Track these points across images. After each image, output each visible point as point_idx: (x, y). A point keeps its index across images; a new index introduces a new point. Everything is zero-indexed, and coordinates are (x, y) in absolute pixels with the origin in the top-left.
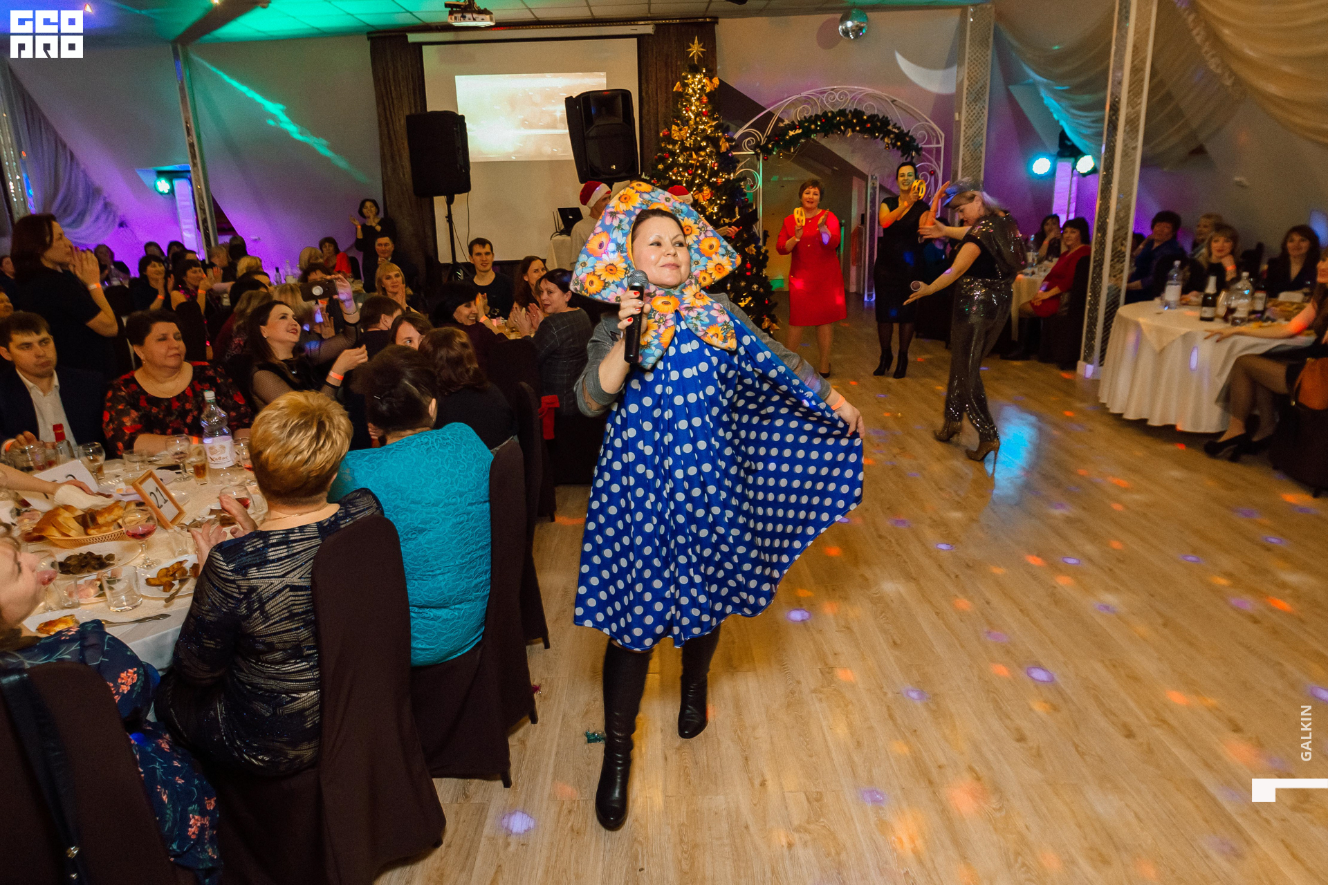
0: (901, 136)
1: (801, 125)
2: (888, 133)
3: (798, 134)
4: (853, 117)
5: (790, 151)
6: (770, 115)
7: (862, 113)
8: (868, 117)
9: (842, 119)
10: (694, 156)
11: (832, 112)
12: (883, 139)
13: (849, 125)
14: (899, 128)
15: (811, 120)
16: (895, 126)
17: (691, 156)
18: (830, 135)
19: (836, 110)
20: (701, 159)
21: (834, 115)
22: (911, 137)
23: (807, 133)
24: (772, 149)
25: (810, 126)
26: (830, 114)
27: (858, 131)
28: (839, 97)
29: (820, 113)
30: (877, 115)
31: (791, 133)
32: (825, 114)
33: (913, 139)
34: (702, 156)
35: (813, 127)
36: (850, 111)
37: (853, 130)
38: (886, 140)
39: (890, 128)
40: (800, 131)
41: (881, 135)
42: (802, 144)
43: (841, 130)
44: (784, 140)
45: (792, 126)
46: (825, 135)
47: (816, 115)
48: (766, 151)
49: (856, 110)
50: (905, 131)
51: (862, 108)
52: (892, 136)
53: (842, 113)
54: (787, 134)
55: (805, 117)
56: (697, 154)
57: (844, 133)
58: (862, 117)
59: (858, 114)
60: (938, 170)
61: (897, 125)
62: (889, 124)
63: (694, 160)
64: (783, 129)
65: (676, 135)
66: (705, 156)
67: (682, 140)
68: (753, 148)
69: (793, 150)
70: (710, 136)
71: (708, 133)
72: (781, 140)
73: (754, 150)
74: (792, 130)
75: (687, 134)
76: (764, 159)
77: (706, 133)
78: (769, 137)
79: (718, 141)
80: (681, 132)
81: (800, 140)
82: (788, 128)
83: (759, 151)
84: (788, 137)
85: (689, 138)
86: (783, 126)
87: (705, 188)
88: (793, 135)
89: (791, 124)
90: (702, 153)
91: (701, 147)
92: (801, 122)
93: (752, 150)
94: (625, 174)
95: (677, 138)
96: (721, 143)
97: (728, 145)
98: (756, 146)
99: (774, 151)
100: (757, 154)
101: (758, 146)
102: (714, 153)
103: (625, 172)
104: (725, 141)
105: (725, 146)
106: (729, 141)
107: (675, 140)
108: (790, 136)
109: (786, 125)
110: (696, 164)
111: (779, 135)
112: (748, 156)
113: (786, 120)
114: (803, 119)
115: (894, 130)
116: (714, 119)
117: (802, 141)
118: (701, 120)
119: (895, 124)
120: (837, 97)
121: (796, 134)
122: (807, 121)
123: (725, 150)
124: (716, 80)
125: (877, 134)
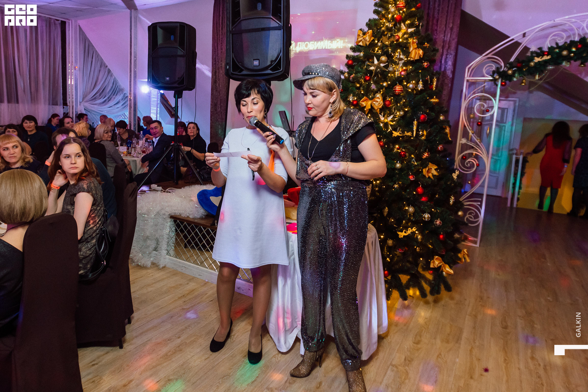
1: (550, 51)
3: (546, 62)
5: (534, 78)
6: (517, 44)
10: (376, 62)
17: (373, 62)
20: (382, 65)
23: (556, 59)
24: (513, 75)
25: (560, 52)
29: (576, 39)
31: (537, 60)
32: (583, 40)
35: (565, 53)
40: (549, 57)
42: (551, 71)
44: (528, 65)
45: (540, 53)
46: (582, 64)
47: (572, 42)
48: (506, 77)
54: (532, 59)
56: (378, 60)
63: (374, 66)
64: (528, 56)
65: (359, 39)
66: (387, 62)
67: (366, 44)
68: (492, 74)
69: (539, 77)
70: (400, 43)
71: (401, 40)
72: (525, 67)
73: (492, 76)
74: (538, 57)
75: (372, 38)
76: (501, 85)
77: (398, 40)
78: (511, 64)
79: (408, 48)
80: (365, 36)
81: (547, 66)
82: (534, 55)
83: (497, 77)
84: (532, 64)
85: (376, 45)
86: (529, 54)
87: (378, 96)
88: (539, 62)
89: (539, 51)
90: (383, 58)
91: (386, 53)
92: (551, 49)
93: (490, 75)
94: (269, 72)
95: (361, 44)
96: (411, 49)
97: (421, 52)
98: (494, 72)
99: (514, 77)
100: (495, 81)
101: (497, 71)
102: (403, 61)
103: (270, 69)
104: (418, 47)
105: (416, 53)
106: (424, 49)
107: (360, 46)
108: (536, 63)
109: (532, 53)
110: (376, 69)
111: (523, 62)
112: (485, 81)
113: (533, 48)
114: (555, 46)
116: (410, 26)
117: (550, 68)
118: (395, 26)
121: (543, 61)
122: (559, 47)
123: (417, 58)
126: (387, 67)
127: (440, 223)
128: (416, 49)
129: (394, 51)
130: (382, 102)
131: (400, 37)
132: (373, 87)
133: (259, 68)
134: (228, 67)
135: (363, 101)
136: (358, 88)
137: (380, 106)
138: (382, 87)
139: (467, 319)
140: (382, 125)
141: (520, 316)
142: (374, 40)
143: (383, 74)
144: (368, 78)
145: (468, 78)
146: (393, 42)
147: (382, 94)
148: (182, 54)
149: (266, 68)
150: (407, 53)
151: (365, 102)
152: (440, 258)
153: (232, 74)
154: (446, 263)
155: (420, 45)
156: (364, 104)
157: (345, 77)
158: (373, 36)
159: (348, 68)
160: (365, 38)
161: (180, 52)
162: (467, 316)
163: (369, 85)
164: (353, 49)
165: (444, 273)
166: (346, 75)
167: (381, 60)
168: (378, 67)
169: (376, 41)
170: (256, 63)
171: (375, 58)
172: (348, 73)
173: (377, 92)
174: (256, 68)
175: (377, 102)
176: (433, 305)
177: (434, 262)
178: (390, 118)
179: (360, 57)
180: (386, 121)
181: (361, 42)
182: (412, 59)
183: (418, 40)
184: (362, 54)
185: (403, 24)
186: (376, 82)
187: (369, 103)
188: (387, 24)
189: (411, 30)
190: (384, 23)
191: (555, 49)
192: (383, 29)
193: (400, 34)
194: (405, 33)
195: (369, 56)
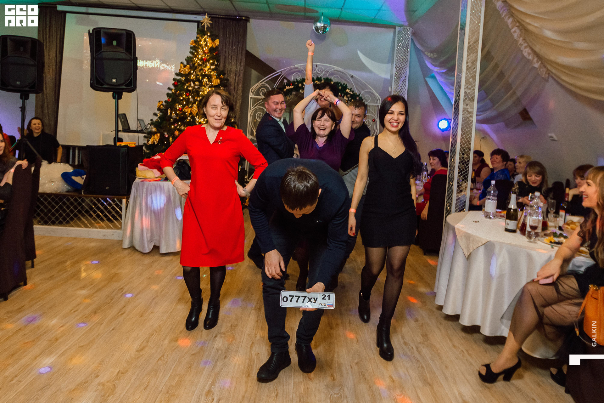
0: (354, 96)
1: (293, 83)
2: (347, 93)
3: (291, 89)
7: (331, 80)
8: (334, 83)
10: (192, 85)
12: (343, 97)
14: (352, 92)
15: (300, 81)
16: (350, 90)
17: (190, 85)
25: (298, 84)
28: (318, 71)
30: (340, 83)
31: (287, 88)
34: (197, 85)
35: (300, 85)
36: (324, 79)
38: (345, 98)
39: (348, 91)
40: (293, 87)
41: (343, 95)
45: (289, 84)
50: (357, 94)
51: (332, 78)
52: (349, 95)
55: (296, 79)
56: (194, 83)
61: (352, 90)
62: (347, 89)
63: (192, 87)
65: (181, 70)
66: (199, 85)
67: (186, 74)
70: (207, 74)
71: (207, 73)
74: (288, 86)
75: (189, 70)
77: (205, 73)
79: (211, 77)
80: (185, 68)
82: (286, 84)
84: (285, 90)
85: (192, 74)
87: (194, 106)
90: (197, 83)
91: (198, 80)
94: (125, 87)
95: (182, 72)
96: (213, 79)
97: (219, 81)
102: (209, 86)
104: (217, 78)
105: (216, 82)
106: (221, 79)
107: (182, 74)
110: (193, 90)
114: (295, 80)
115: (350, 92)
116: (212, 64)
117: (294, 93)
118: (203, 63)
119: (351, 89)
120: (317, 70)
121: (290, 89)
122: (297, 81)
123: (216, 84)
124: (217, 42)
125: (340, 94)
126: (199, 88)
129: (203, 79)
130: (197, 110)
131: (207, 71)
132: (191, 100)
133: (116, 84)
134: (92, 82)
135: (186, 109)
136: (182, 100)
138: (197, 100)
140: (197, 124)
143: (196, 92)
144: (188, 94)
145: (251, 96)
146: (202, 73)
147: (197, 105)
149: (122, 85)
150: (210, 81)
153: (95, 86)
155: (218, 77)
156: (186, 110)
157: (172, 92)
158: (190, 69)
159: (174, 87)
161: (31, 62)
163: (189, 99)
164: (177, 74)
166: (173, 91)
168: (194, 88)
169: (192, 72)
170: (114, 81)
171: (192, 82)
172: (175, 90)
173: (193, 103)
174: (114, 84)
175: (194, 109)
178: (202, 120)
179: (182, 80)
180: (200, 121)
182: (213, 85)
183: (217, 74)
184: (183, 78)
185: (207, 63)
186: (193, 97)
187: (190, 109)
188: (198, 61)
189: (213, 67)
190: (197, 61)
191: (295, 82)
192: (196, 64)
193: (206, 69)
194: (209, 69)
195: (188, 80)
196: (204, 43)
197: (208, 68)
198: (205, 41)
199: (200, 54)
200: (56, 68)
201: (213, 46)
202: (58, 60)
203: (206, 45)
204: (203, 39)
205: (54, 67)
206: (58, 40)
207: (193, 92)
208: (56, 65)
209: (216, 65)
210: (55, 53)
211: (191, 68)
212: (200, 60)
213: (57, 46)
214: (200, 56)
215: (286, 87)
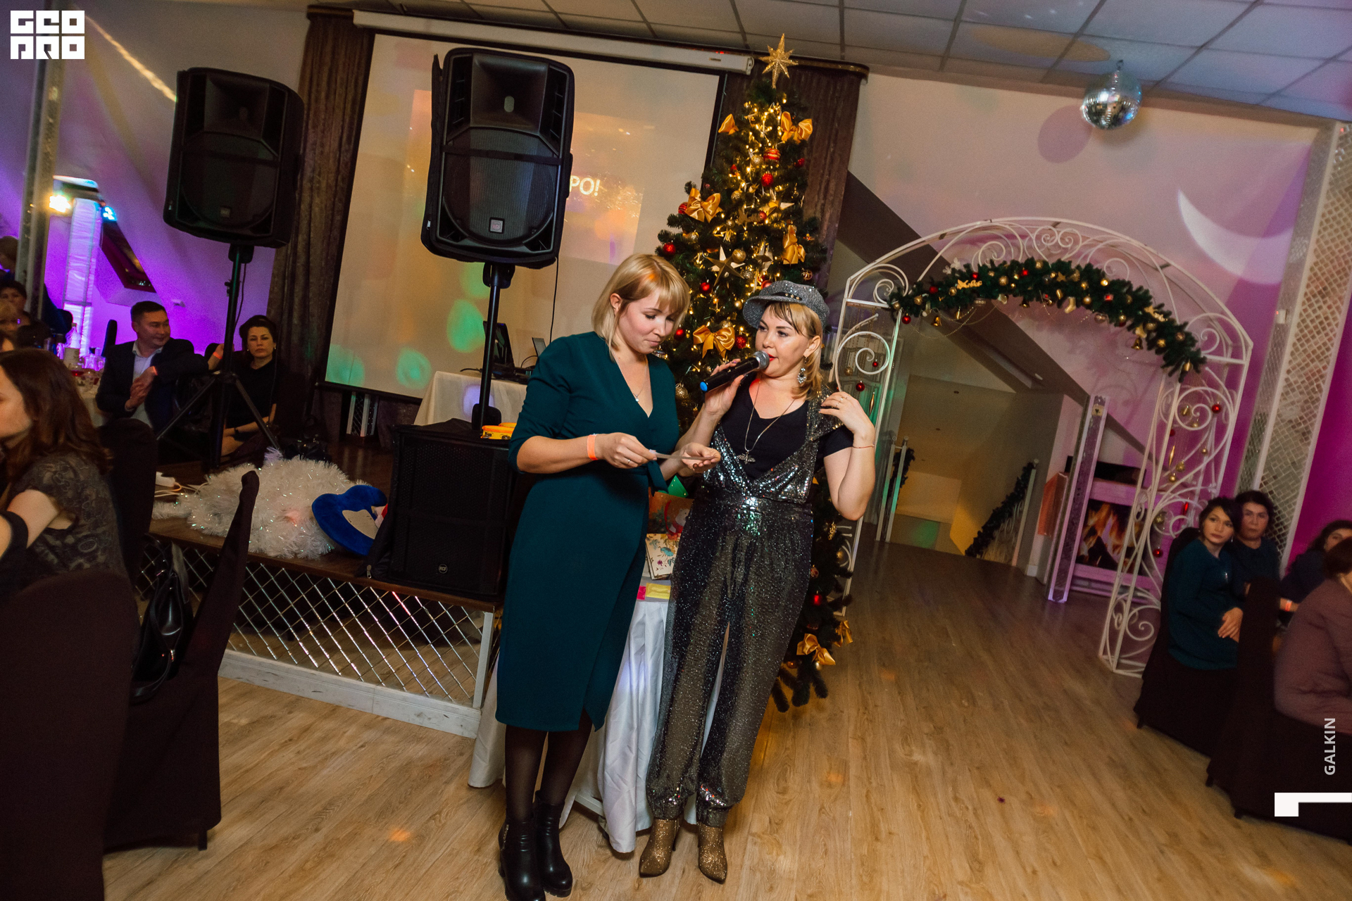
0: (1168, 329)
1: (982, 273)
2: (1148, 318)
3: (973, 290)
4: (1082, 278)
5: (954, 316)
7: (1100, 275)
8: (1112, 283)
9: (1061, 278)
10: (723, 257)
11: (1045, 263)
12: (1131, 328)
13: (1071, 289)
14: (1166, 315)
15: (1001, 270)
16: (1159, 308)
17: (717, 256)
18: (1034, 303)
19: (1051, 261)
20: (734, 265)
21: (1046, 269)
22: (1188, 335)
23: (991, 289)
24: (922, 307)
25: (997, 278)
26: (1038, 265)
27: (1089, 307)
28: (1062, 239)
29: (1021, 259)
30: (1129, 284)
31: (961, 285)
32: (1030, 262)
33: (1190, 339)
34: (738, 261)
35: (1003, 280)
36: (1078, 267)
37: (1079, 303)
38: (1137, 332)
39: (1150, 310)
40: (979, 284)
41: (1130, 321)
42: (979, 307)
43: (1054, 297)
44: (946, 293)
45: (967, 275)
46: (1024, 302)
47: (1014, 263)
48: (911, 309)
49: (1089, 266)
50: (1178, 323)
51: (1104, 265)
52: (1151, 326)
53: (1062, 267)
54: (953, 284)
55: (992, 262)
56: (728, 254)
57: (1060, 303)
58: (1100, 280)
59: (1092, 274)
60: (1229, 406)
61: (1165, 309)
62: (1148, 304)
63: (721, 265)
64: (946, 276)
65: (691, 207)
66: (743, 261)
67: (704, 218)
68: (888, 299)
69: (960, 315)
70: (767, 227)
71: (767, 222)
72: (941, 294)
73: (889, 302)
74: (963, 281)
75: (718, 210)
76: (903, 320)
77: (763, 221)
78: (920, 285)
79: (780, 240)
80: (706, 203)
81: (975, 299)
82: (957, 275)
83: (897, 306)
84: (954, 291)
86: (949, 271)
87: (726, 326)
88: (963, 288)
89: (964, 270)
90: (739, 254)
92: (983, 269)
93: (885, 300)
94: (524, 249)
95: (695, 215)
96: (787, 244)
97: (802, 251)
98: (893, 296)
99: (924, 309)
100: (892, 310)
101: (897, 295)
102: (768, 264)
103: (526, 245)
104: (798, 242)
105: (794, 252)
106: (806, 246)
107: (693, 219)
108: (958, 290)
109: (954, 270)
110: (723, 272)
111: (940, 284)
112: (876, 310)
113: (957, 265)
114: (989, 265)
115: (1156, 316)
116: (783, 197)
117: (980, 302)
118: (758, 192)
119: (1162, 305)
120: (1058, 238)
121: (970, 288)
122: (994, 269)
123: (794, 261)
124: (806, 126)
125: (1122, 318)
126: (741, 270)
127: (816, 573)
128: (794, 244)
129: (755, 241)
130: (732, 338)
131: (767, 214)
132: (715, 305)
133: (502, 237)
134: (429, 224)
135: (699, 333)
137: (728, 346)
139: (850, 745)
141: (927, 734)
142: (719, 214)
143: (734, 283)
144: (706, 288)
145: (849, 300)
146: (754, 223)
147: (733, 323)
148: (270, 158)
149: (515, 241)
150: (777, 248)
151: (703, 335)
152: (814, 637)
153: (439, 241)
154: (823, 646)
155: (801, 241)
156: (698, 337)
158: (718, 205)
160: (707, 206)
161: (264, 154)
162: (850, 740)
164: (672, 221)
165: (817, 664)
167: (735, 257)
168: (726, 268)
169: (723, 216)
170: (497, 226)
171: (721, 249)
173: (724, 318)
174: (495, 237)
175: (725, 337)
176: (793, 725)
177: (803, 645)
179: (690, 240)
181: (696, 213)
182: (785, 262)
183: (798, 228)
184: (694, 236)
185: (771, 191)
186: (723, 299)
187: (711, 337)
188: (743, 184)
189: (784, 206)
190: (737, 185)
191: (989, 270)
192: (737, 194)
193: (766, 210)
194: (776, 210)
195: (708, 242)
196: (767, 125)
197: (773, 206)
198: (772, 121)
199: (748, 163)
200: (337, 180)
201: (792, 137)
202: (346, 157)
203: (773, 135)
204: (766, 114)
205: (332, 176)
206: (349, 106)
207: (722, 280)
208: (338, 172)
209: (796, 201)
210: (337, 139)
211: (721, 205)
212: (747, 181)
213: (343, 121)
214: (749, 170)
215: (959, 281)
